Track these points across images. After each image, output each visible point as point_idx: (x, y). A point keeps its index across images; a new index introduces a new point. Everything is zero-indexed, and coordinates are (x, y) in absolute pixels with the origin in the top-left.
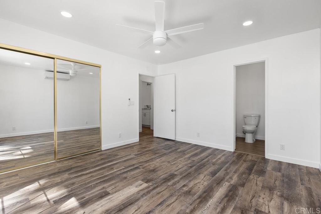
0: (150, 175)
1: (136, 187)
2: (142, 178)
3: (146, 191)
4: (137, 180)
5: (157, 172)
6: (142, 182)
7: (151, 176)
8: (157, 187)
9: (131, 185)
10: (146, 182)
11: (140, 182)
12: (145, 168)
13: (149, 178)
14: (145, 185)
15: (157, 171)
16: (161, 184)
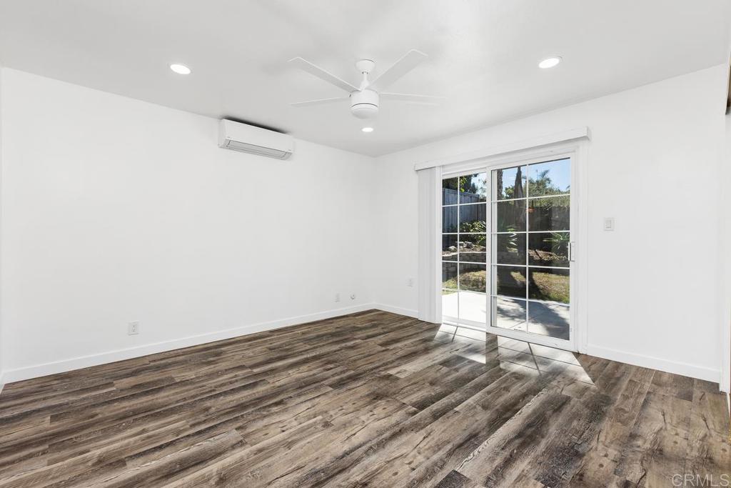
0: (385, 388)
1: (405, 371)
2: (399, 382)
3: (389, 366)
4: (408, 379)
5: (369, 392)
6: (397, 375)
7: (382, 385)
8: (372, 369)
9: (414, 373)
10: (391, 375)
11: (402, 376)
12: (398, 404)
13: (387, 382)
14: (392, 372)
15: (368, 395)
16: (365, 372)
